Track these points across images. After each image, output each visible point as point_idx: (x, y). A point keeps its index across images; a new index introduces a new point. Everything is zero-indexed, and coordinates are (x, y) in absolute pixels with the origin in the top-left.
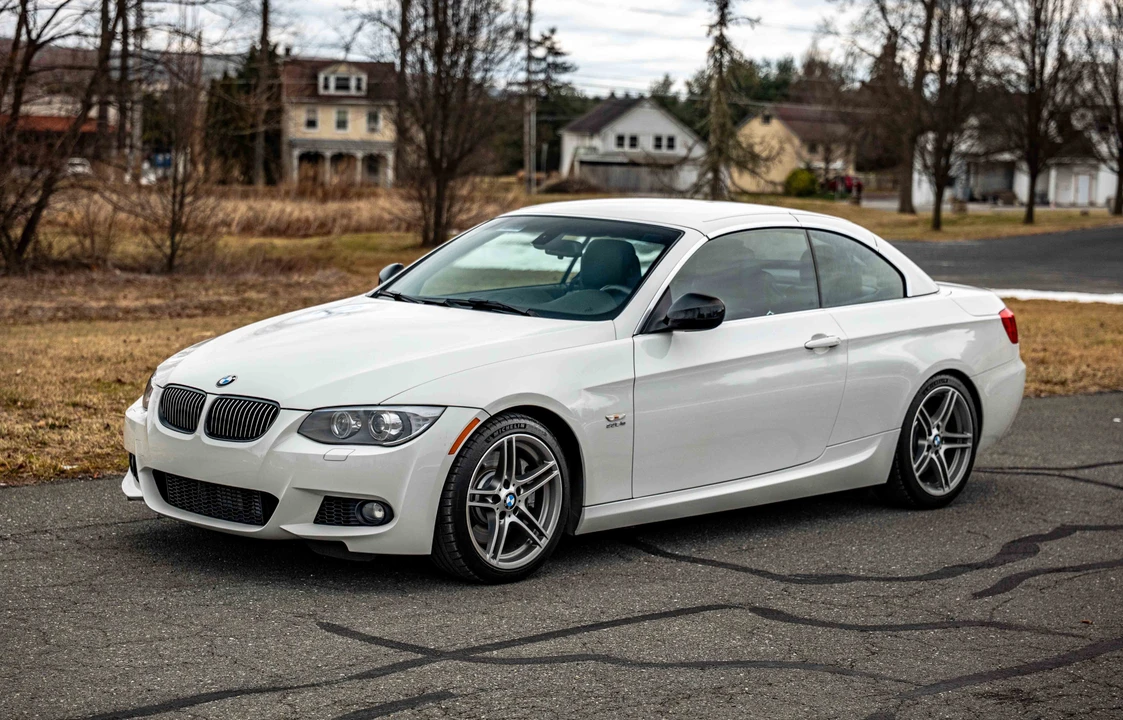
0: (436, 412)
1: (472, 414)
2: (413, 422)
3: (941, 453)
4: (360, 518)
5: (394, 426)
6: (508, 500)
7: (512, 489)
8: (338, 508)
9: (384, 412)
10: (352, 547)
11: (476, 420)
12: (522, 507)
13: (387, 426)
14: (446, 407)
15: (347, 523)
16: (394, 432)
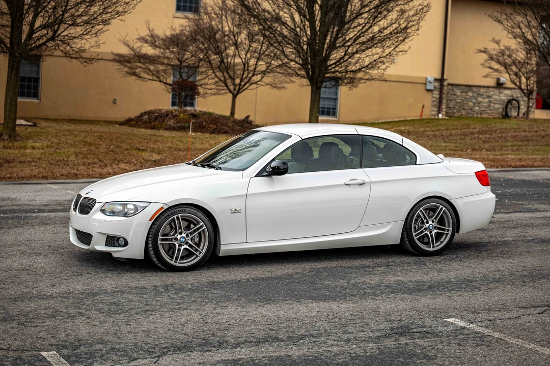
0: (146, 204)
1: (160, 206)
2: (138, 208)
3: (433, 233)
4: (117, 244)
5: (131, 210)
6: (181, 240)
7: (184, 235)
8: (112, 240)
9: (128, 204)
10: (114, 255)
11: (162, 208)
12: (190, 242)
13: (128, 209)
14: (151, 202)
15: (114, 246)
16: (132, 212)
